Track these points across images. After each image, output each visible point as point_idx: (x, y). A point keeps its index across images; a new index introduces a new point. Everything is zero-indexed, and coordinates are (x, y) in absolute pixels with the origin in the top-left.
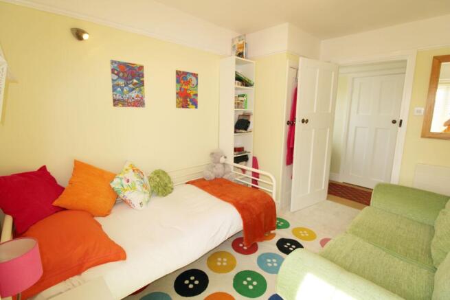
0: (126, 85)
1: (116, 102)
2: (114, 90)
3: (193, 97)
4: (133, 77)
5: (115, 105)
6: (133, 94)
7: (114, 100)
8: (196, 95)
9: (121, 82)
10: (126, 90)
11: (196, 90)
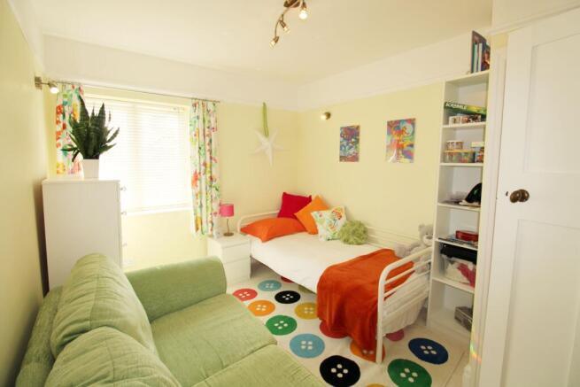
0: (348, 144)
1: (343, 158)
2: (341, 149)
3: (406, 148)
4: (352, 137)
5: (341, 160)
6: (351, 151)
7: (341, 157)
8: (412, 146)
9: (345, 143)
10: (347, 147)
11: (412, 139)
